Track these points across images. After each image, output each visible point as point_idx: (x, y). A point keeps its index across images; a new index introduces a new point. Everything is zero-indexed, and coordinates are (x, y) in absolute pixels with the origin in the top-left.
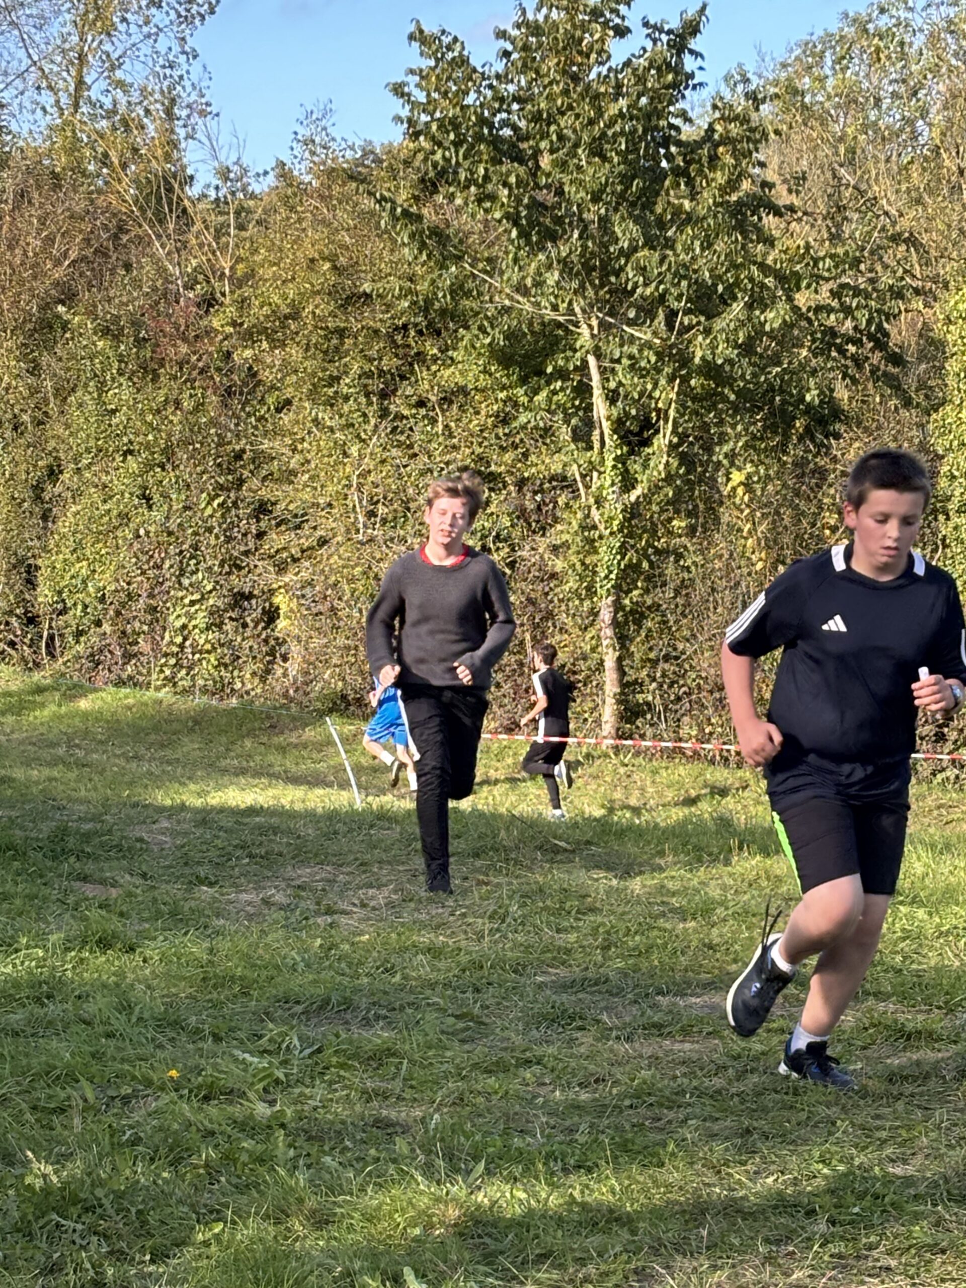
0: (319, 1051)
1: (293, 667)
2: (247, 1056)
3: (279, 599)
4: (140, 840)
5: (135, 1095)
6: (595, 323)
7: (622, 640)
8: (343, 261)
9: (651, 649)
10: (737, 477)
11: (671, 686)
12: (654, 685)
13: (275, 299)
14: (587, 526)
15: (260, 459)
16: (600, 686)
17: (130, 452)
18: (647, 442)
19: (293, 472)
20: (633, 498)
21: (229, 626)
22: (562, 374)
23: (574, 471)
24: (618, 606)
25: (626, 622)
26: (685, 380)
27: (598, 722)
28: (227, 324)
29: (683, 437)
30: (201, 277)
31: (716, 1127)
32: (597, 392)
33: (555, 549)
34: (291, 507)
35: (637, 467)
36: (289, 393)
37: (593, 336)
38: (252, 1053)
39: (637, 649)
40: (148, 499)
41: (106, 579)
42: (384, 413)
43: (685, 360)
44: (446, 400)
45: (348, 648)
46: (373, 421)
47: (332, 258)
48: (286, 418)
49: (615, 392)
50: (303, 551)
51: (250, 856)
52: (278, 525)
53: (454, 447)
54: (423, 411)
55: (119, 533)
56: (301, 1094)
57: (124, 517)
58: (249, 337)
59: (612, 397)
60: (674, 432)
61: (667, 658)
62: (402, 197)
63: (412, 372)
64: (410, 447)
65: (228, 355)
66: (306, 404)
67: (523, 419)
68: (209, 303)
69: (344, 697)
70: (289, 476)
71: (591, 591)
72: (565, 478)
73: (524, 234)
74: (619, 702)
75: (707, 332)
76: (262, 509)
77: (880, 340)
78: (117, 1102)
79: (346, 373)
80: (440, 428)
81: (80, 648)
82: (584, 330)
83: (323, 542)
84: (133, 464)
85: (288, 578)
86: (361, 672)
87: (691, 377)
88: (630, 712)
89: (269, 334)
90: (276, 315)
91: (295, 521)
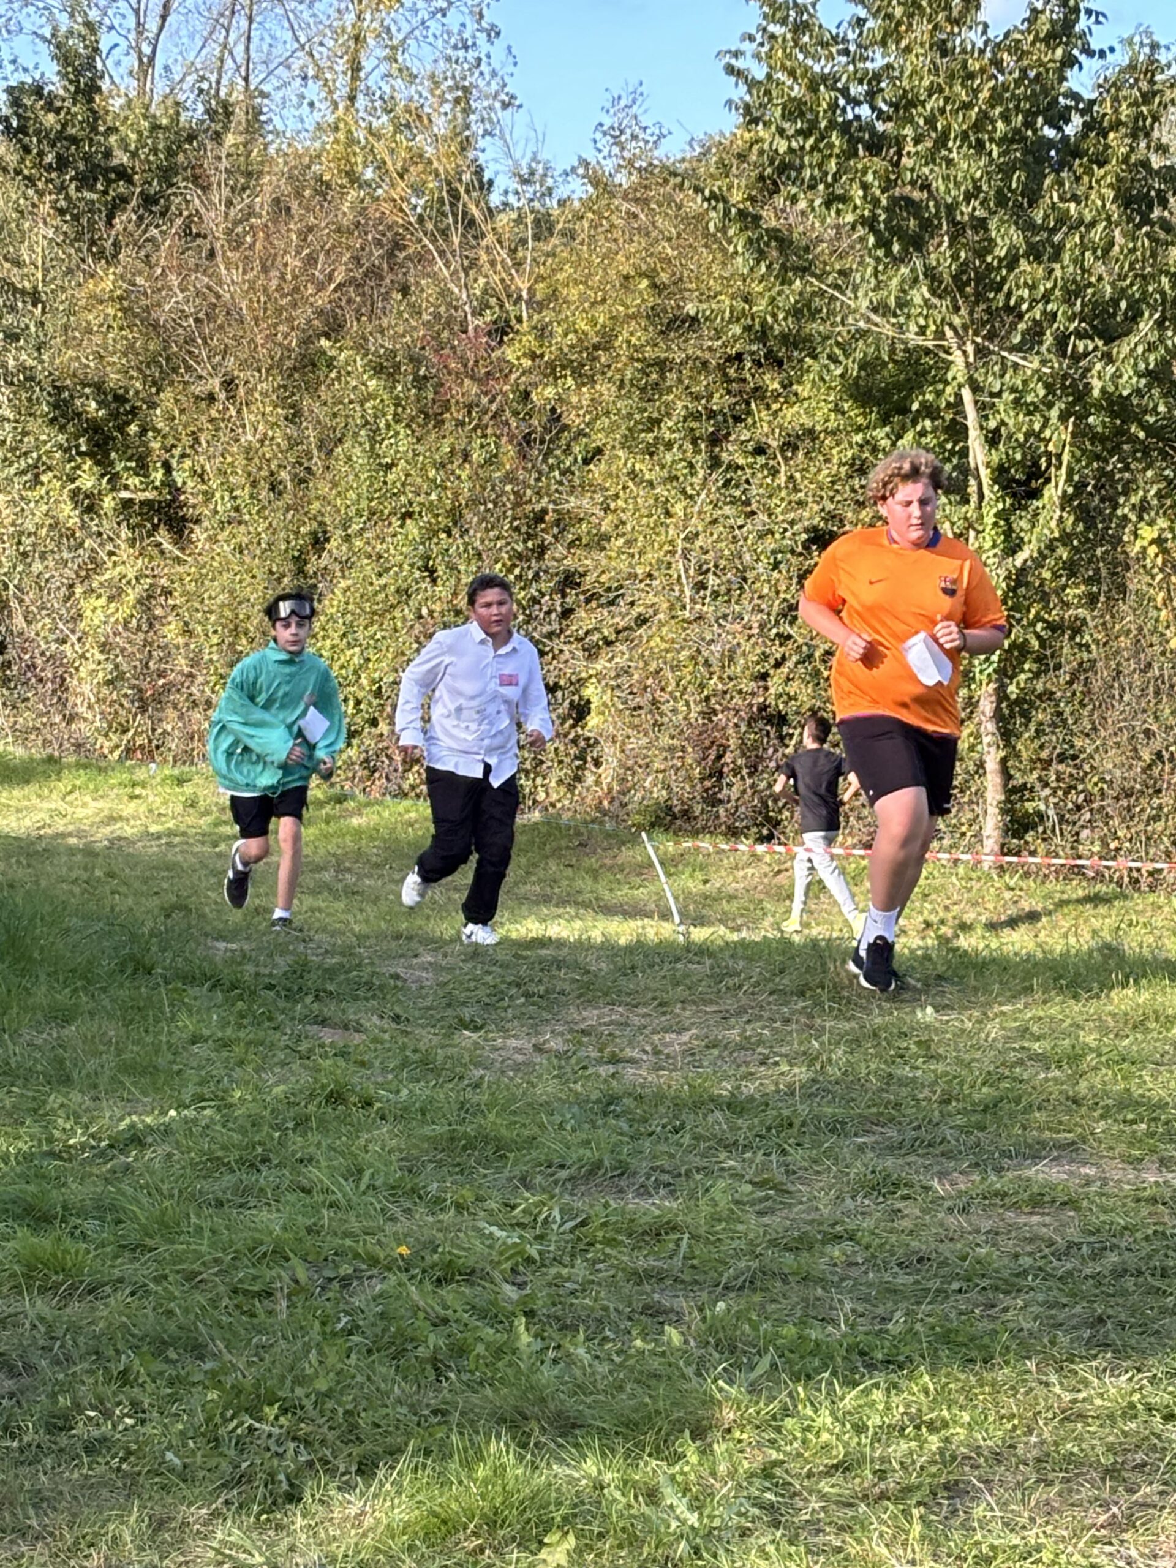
0: (583, 1224)
1: (608, 773)
2: (494, 1229)
3: (590, 691)
4: (397, 977)
5: (358, 1274)
6: (970, 348)
7: (1007, 735)
8: (664, 277)
9: (1042, 747)
10: (1148, 533)
11: (1066, 793)
12: (1047, 791)
13: (582, 325)
15: (564, 521)
16: (980, 793)
17: (409, 515)
18: (1036, 494)
19: (605, 537)
20: (1019, 563)
22: (929, 411)
24: (1001, 695)
25: (1012, 716)
26: (1081, 417)
27: (978, 836)
28: (524, 355)
29: (1080, 487)
30: (493, 301)
31: (1062, 1315)
32: (974, 433)
34: (603, 579)
35: (1023, 524)
36: (599, 440)
37: (968, 365)
38: (501, 1227)
39: (1025, 747)
40: (432, 571)
41: (381, 668)
42: (715, 463)
43: (1081, 394)
44: (790, 445)
45: (672, 749)
46: (701, 473)
47: (650, 275)
48: (597, 470)
49: (996, 431)
50: (618, 632)
51: (527, 995)
52: (588, 601)
53: (801, 504)
54: (761, 460)
55: (397, 613)
56: (559, 1275)
57: (404, 593)
58: (552, 372)
59: (993, 439)
60: (1069, 479)
61: (1062, 758)
62: (736, 197)
63: (749, 413)
64: (747, 503)
65: (526, 396)
66: (621, 453)
68: (501, 331)
69: (668, 809)
70: (600, 541)
73: (883, 243)
74: (1004, 812)
75: (1108, 358)
76: (569, 581)
78: (336, 1285)
79: (668, 415)
80: (782, 479)
81: (352, 752)
82: (957, 357)
83: (642, 621)
84: (412, 529)
85: (600, 665)
86: (689, 778)
87: (1089, 413)
88: (1018, 824)
89: (574, 368)
90: (583, 345)
91: (608, 596)
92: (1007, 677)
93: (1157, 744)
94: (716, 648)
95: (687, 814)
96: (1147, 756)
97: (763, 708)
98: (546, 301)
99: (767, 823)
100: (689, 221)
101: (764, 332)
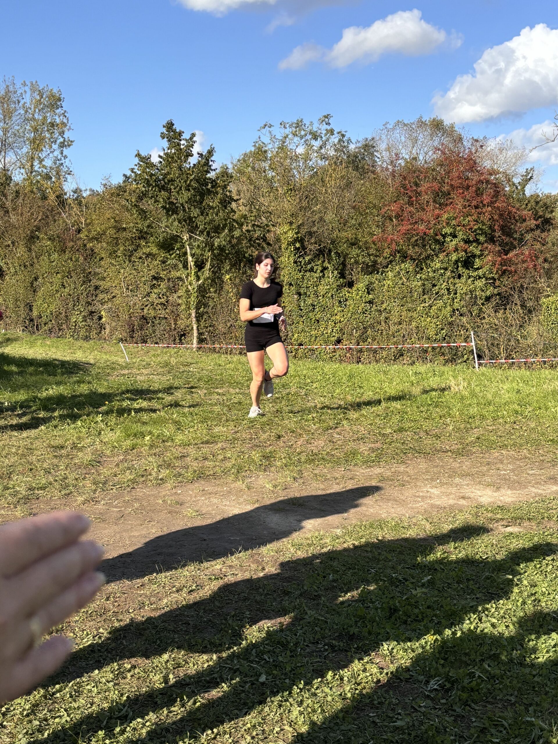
1: (107, 331)
3: (102, 313)
6: (188, 235)
7: (198, 321)
8: (117, 219)
9: (206, 324)
10: (228, 277)
11: (212, 333)
12: (207, 333)
13: (98, 229)
14: (187, 291)
15: (96, 274)
16: (192, 334)
17: (58, 273)
18: (203, 268)
19: (105, 278)
20: (200, 283)
21: (88, 320)
23: (184, 276)
24: (197, 313)
25: (199, 317)
26: (213, 251)
27: (192, 344)
28: (85, 236)
29: (212, 267)
30: (76, 223)
32: (189, 254)
33: (179, 297)
34: (105, 287)
35: (201, 274)
36: (103, 255)
37: (188, 239)
39: (202, 324)
40: (64, 286)
41: (52, 308)
42: (130, 261)
43: (213, 245)
44: (147, 257)
45: (122, 326)
46: (127, 263)
47: (114, 218)
48: (103, 263)
50: (109, 299)
52: (101, 292)
53: (150, 270)
54: (141, 260)
55: (56, 295)
57: (57, 291)
58: (91, 240)
59: (193, 255)
60: (210, 265)
61: (210, 326)
62: (133, 200)
63: (138, 249)
64: (138, 270)
65: (85, 245)
66: (108, 259)
68: (79, 231)
69: (122, 339)
70: (103, 279)
71: (189, 308)
72: (181, 278)
73: (167, 211)
74: (198, 338)
75: (219, 237)
76: (97, 288)
77: (264, 239)
79: (119, 250)
80: (146, 264)
81: (46, 328)
82: (185, 237)
83: (114, 297)
84: (59, 276)
85: (105, 307)
86: (126, 332)
87: (214, 250)
88: (201, 341)
89: (97, 239)
90: (99, 234)
91: (106, 291)
92: (197, 308)
93: (231, 323)
94: (132, 302)
95: (126, 340)
96: (229, 325)
97: (143, 316)
98: (90, 224)
99: (144, 341)
100: (123, 206)
101: (141, 232)
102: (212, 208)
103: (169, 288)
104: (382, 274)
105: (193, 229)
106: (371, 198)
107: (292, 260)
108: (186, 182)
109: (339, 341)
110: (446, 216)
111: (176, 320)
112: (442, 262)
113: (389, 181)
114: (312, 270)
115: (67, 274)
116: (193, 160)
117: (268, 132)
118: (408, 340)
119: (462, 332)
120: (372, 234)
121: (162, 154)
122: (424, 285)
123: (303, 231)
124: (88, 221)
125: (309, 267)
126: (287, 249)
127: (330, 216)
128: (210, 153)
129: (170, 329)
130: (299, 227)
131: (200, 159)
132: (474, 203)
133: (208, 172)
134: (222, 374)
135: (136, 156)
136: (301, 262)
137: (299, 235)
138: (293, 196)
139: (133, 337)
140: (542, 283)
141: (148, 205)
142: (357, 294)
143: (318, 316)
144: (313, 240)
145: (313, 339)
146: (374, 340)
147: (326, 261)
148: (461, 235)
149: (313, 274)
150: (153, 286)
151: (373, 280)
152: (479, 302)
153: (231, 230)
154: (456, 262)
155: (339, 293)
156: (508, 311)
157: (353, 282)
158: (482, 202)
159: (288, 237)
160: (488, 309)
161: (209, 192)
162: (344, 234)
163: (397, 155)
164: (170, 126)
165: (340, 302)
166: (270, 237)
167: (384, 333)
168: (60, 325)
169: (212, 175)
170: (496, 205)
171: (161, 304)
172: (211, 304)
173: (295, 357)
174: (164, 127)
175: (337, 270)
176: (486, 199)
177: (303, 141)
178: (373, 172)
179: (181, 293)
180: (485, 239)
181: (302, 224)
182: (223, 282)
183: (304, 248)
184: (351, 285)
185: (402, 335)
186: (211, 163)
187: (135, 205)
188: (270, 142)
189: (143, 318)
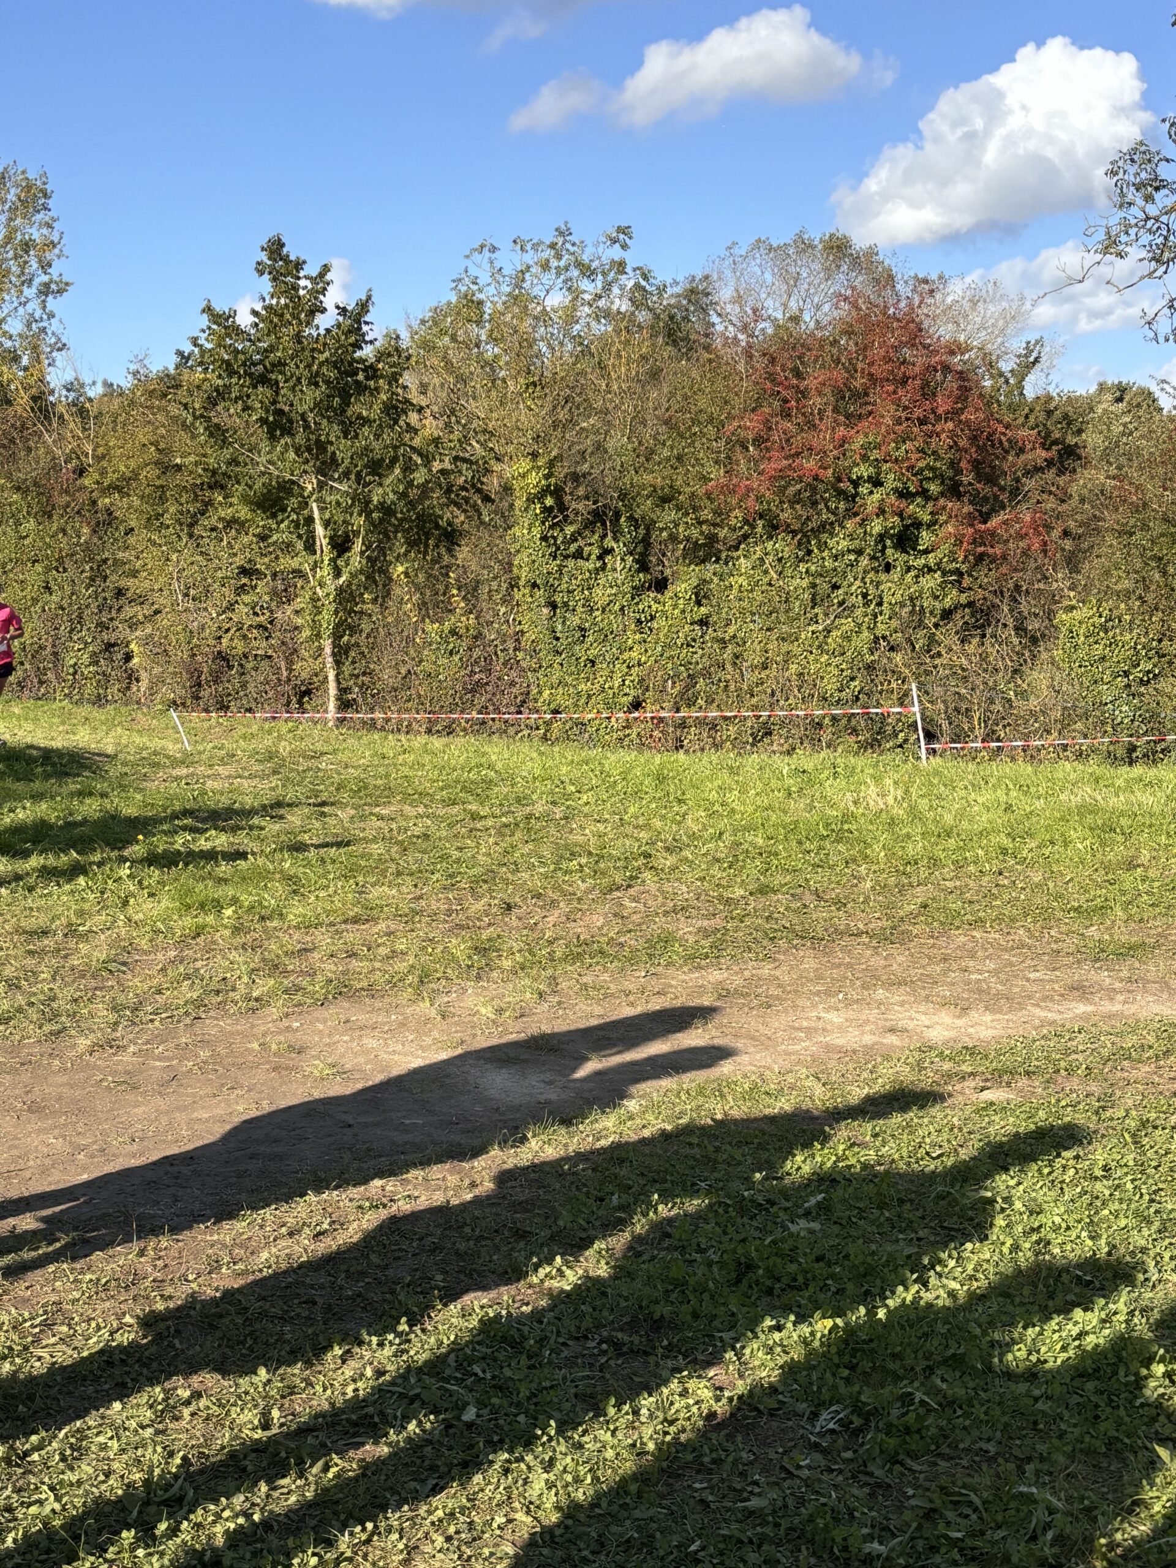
1: (144, 685)
3: (133, 646)
6: (316, 481)
7: (338, 663)
8: (162, 446)
9: (355, 669)
10: (400, 569)
11: (367, 689)
12: (357, 689)
13: (122, 468)
14: (314, 599)
15: (117, 563)
16: (326, 691)
17: (37, 561)
18: (348, 549)
19: (138, 571)
20: (341, 582)
21: (102, 662)
23: (306, 567)
24: (335, 645)
25: (340, 654)
26: (369, 514)
27: (326, 711)
28: (93, 483)
29: (368, 548)
30: (74, 456)
32: (317, 521)
33: (297, 612)
34: (138, 591)
35: (343, 564)
36: (133, 524)
37: (316, 489)
39: (347, 669)
40: (49, 589)
42: (191, 536)
43: (368, 502)
44: (228, 527)
45: (175, 673)
46: (184, 540)
47: (156, 444)
48: (132, 540)
49: (328, 521)
50: (146, 618)
52: (130, 602)
53: (235, 555)
54: (214, 534)
55: (32, 609)
57: (35, 599)
58: (107, 491)
59: (326, 524)
60: (363, 543)
61: (364, 674)
63: (207, 512)
64: (208, 554)
65: (94, 502)
66: (144, 531)
67: (275, 538)
68: (81, 472)
69: (174, 702)
70: (134, 574)
71: (318, 636)
72: (300, 571)
73: (271, 430)
74: (338, 700)
75: (381, 485)
76: (120, 593)
77: (479, 488)
79: (167, 512)
80: (225, 543)
82: (310, 485)
83: (157, 612)
84: (39, 568)
85: (138, 633)
86: (184, 687)
87: (372, 512)
88: (344, 705)
89: (119, 489)
90: (123, 478)
91: (140, 600)
92: (337, 636)
93: (408, 666)
94: (195, 624)
95: (183, 704)
96: (403, 671)
97: (219, 653)
98: (104, 456)
99: (223, 707)
100: (175, 418)
101: (214, 472)
102: (366, 421)
103: (274, 593)
104: (726, 563)
105: (326, 466)
106: (703, 402)
107: (536, 532)
108: (309, 366)
109: (637, 705)
110: (860, 440)
111: (290, 663)
112: (851, 537)
113: (741, 367)
114: (579, 555)
115: (55, 564)
116: (325, 321)
117: (486, 260)
118: (782, 703)
119: (894, 685)
120: (705, 479)
121: (258, 307)
122: (814, 586)
123: (561, 471)
124: (101, 450)
125: (573, 548)
126: (526, 510)
127: (617, 441)
128: (364, 306)
129: (279, 680)
130: (551, 464)
131: (341, 319)
132: (918, 413)
133: (357, 346)
134: (387, 776)
135: (203, 311)
136: (555, 538)
137: (553, 480)
138: (539, 397)
139: (198, 698)
140: (1060, 580)
141: (228, 415)
142: (675, 606)
143: (592, 653)
144: (581, 491)
145: (583, 701)
146: (710, 701)
147: (610, 535)
148: (891, 482)
149: (580, 562)
150: (241, 590)
151: (708, 576)
152: (930, 621)
153: (408, 468)
154: (881, 538)
155: (637, 604)
156: (988, 641)
157: (666, 580)
158: (934, 412)
159: (528, 485)
160: (948, 637)
161: (361, 388)
162: (648, 478)
163: (755, 311)
164: (275, 248)
165: (639, 622)
166: (493, 484)
167: (732, 687)
168: (41, 672)
169: (367, 352)
170: (963, 417)
171: (259, 626)
172: (366, 627)
173: (545, 738)
174: (263, 249)
175: (631, 554)
176: (943, 404)
177: (560, 280)
178: (707, 348)
179: (299, 603)
180: (939, 489)
181: (559, 458)
182: (391, 579)
183: (562, 507)
184: (661, 585)
185: (769, 691)
186: (365, 328)
187: (202, 416)
188: (490, 280)
189: (221, 656)
